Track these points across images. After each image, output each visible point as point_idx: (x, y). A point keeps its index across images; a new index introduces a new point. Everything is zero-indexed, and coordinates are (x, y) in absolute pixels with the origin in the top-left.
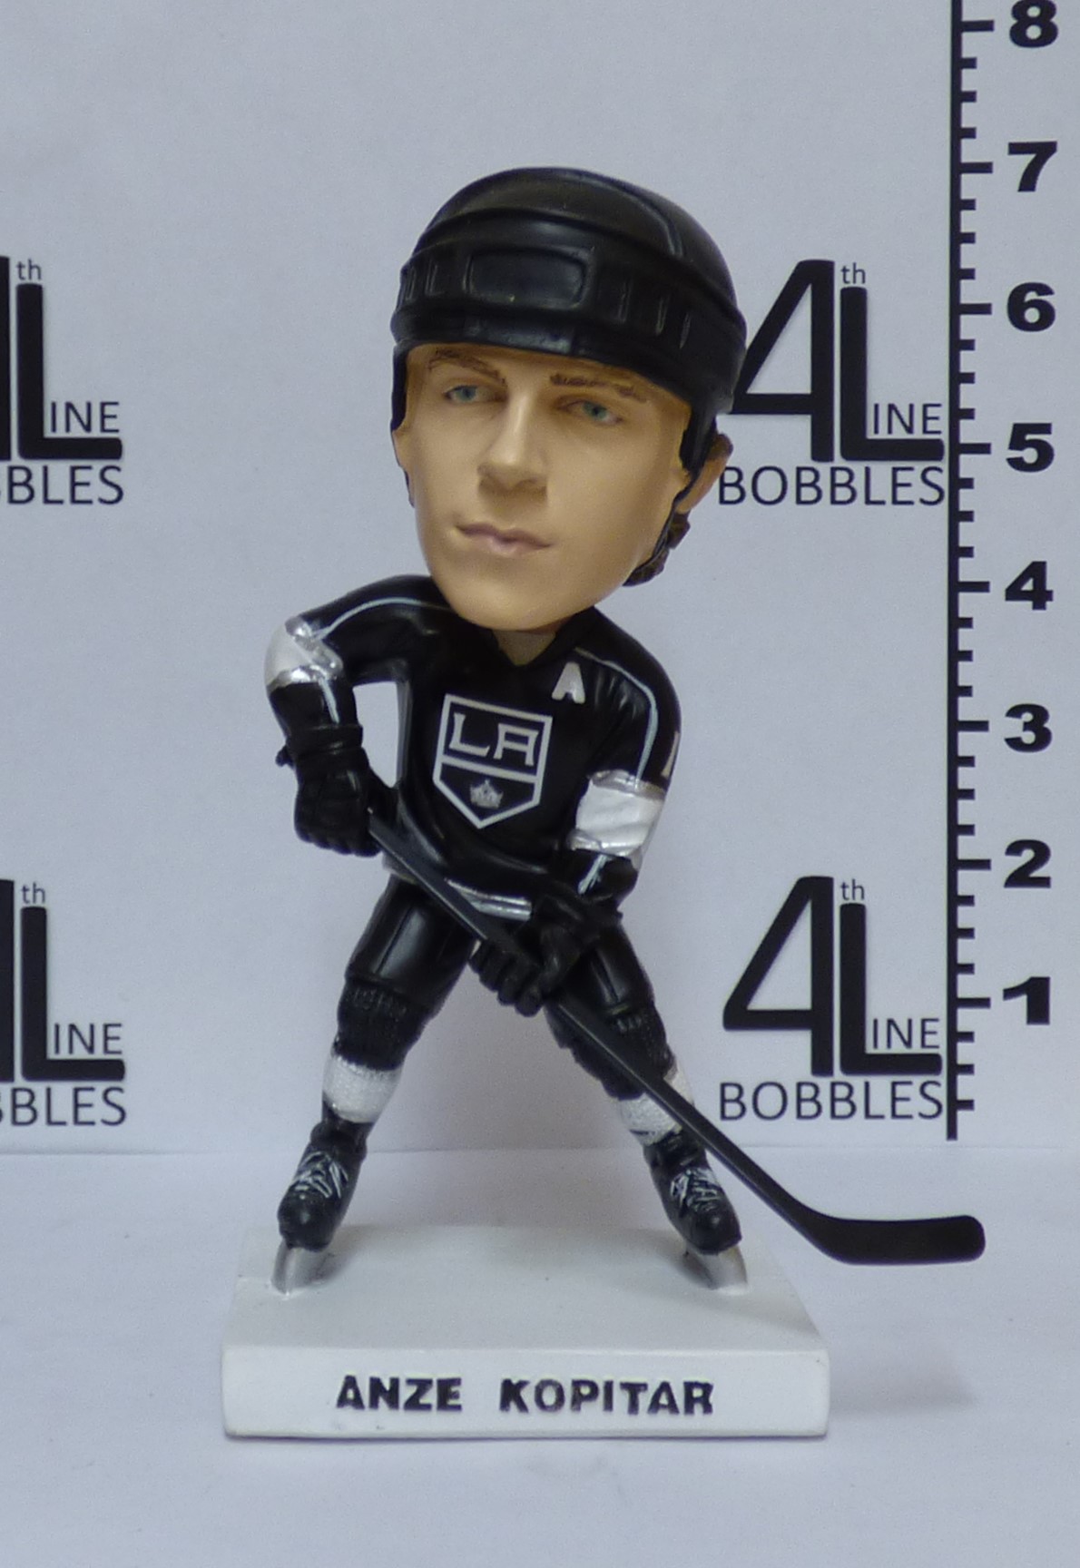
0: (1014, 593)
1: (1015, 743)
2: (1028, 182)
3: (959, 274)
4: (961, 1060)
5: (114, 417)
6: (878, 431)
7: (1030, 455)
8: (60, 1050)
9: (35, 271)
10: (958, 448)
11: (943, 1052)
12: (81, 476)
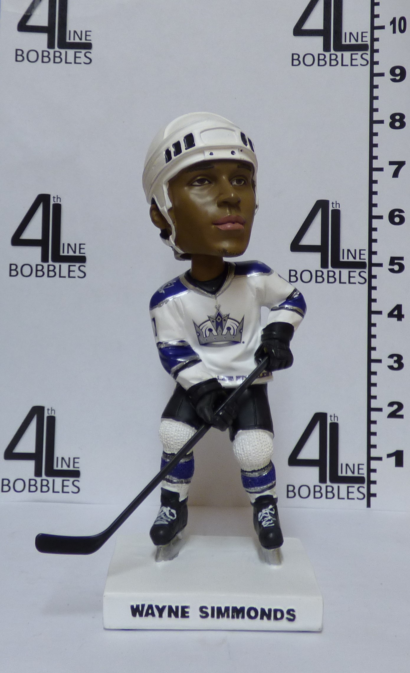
0: (391, 315)
1: (391, 367)
2: (396, 174)
3: (372, 205)
4: (372, 479)
5: (84, 249)
6: (344, 258)
7: (396, 268)
8: (58, 466)
9: (59, 199)
10: (371, 265)
11: (365, 476)
12: (72, 268)
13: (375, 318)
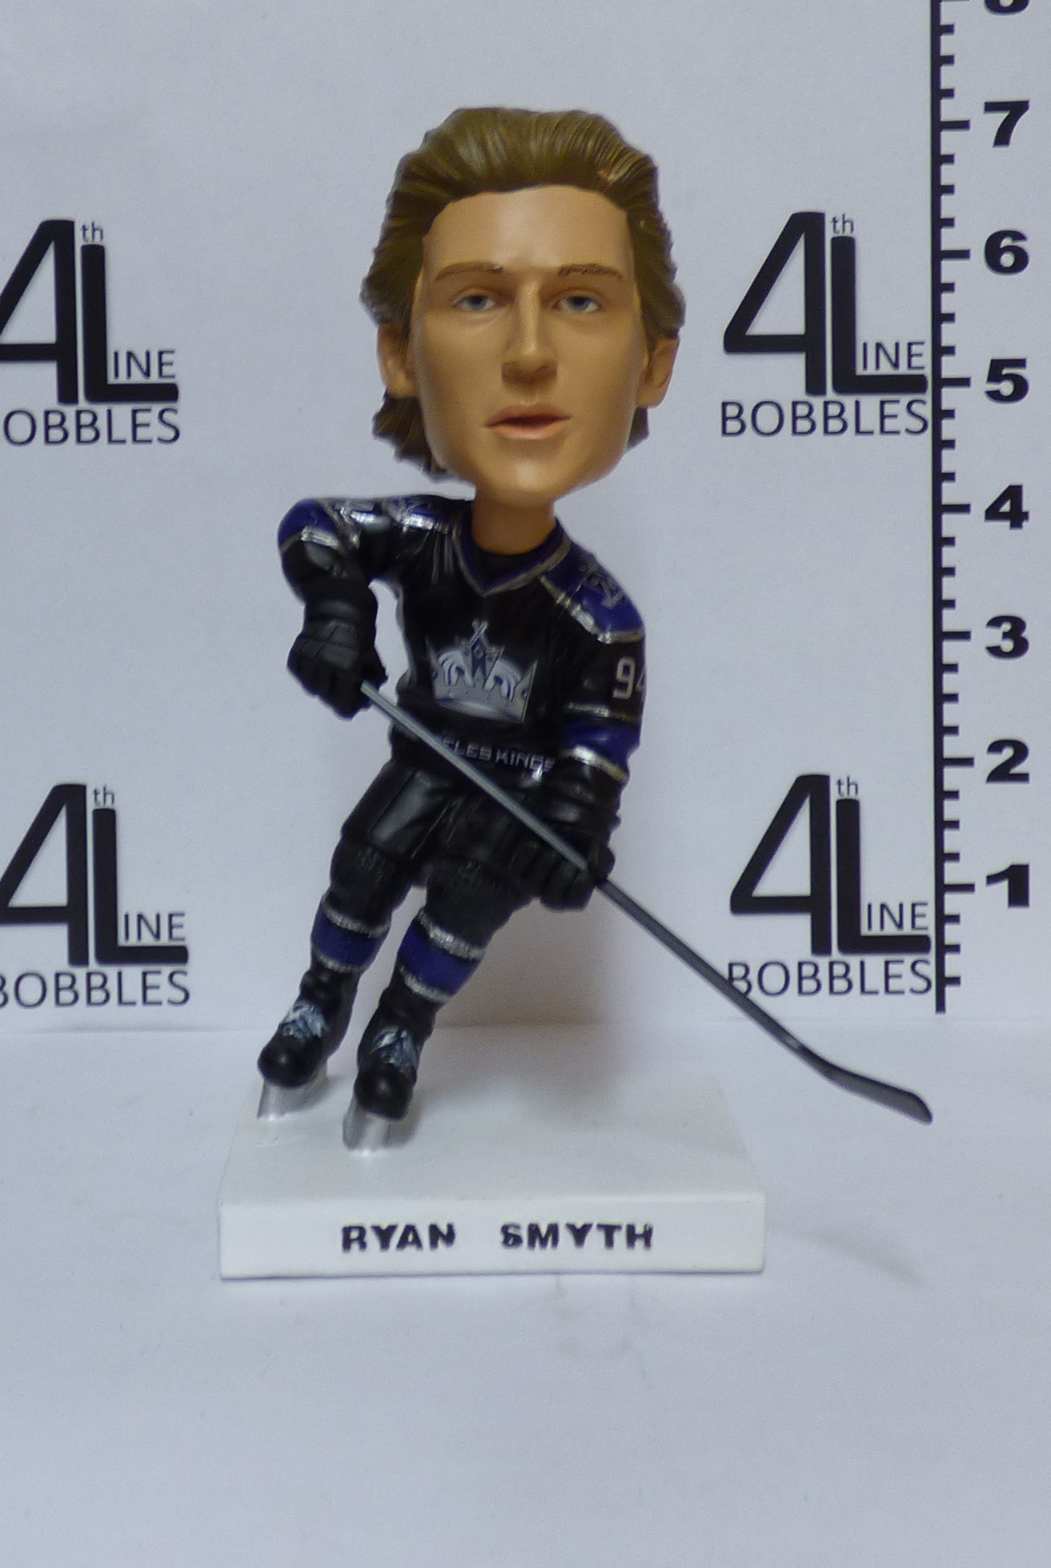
0: (993, 513)
1: (995, 651)
2: (1003, 137)
3: (939, 223)
4: (949, 940)
5: (171, 364)
6: (867, 367)
7: (1007, 388)
8: (129, 937)
9: (98, 233)
10: (940, 382)
11: (932, 933)
12: (141, 417)
13: (951, 524)
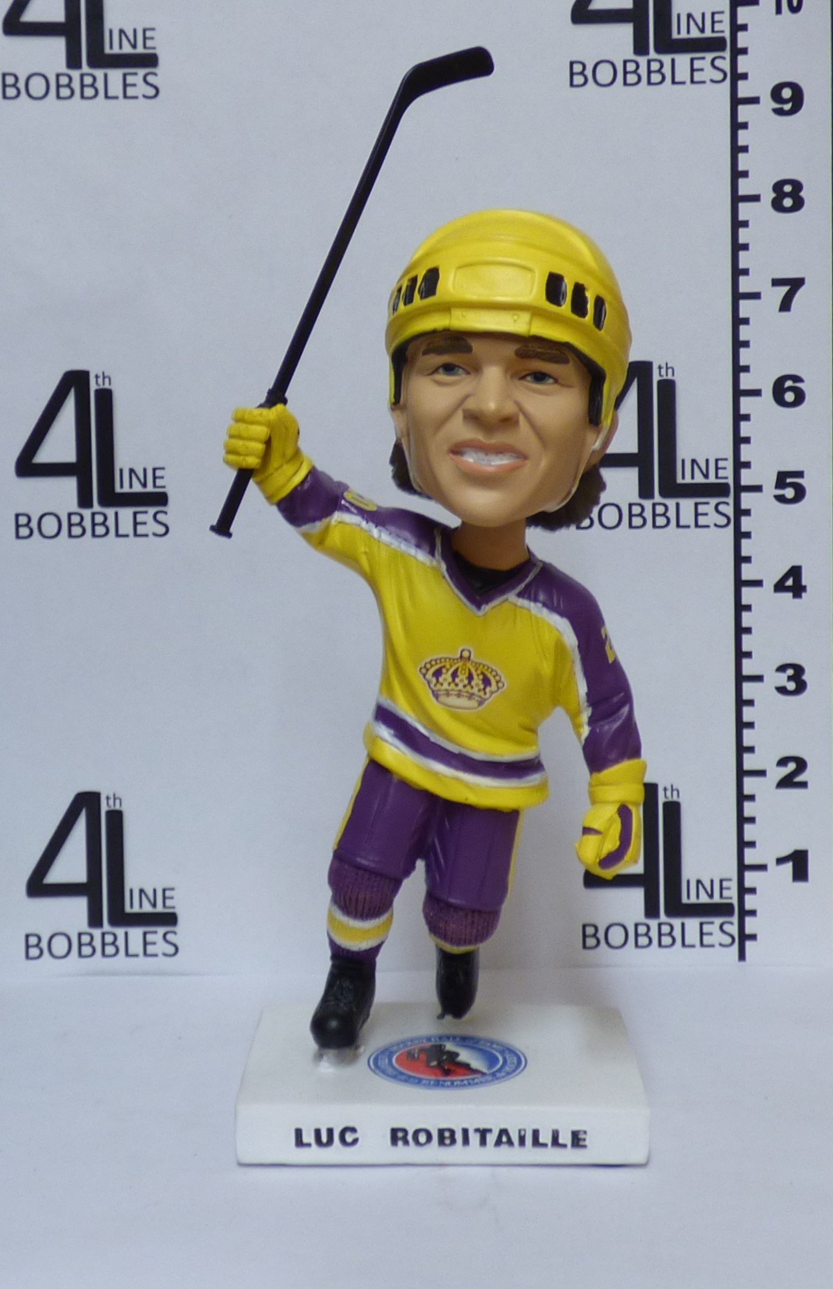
0: (780, 587)
1: (782, 690)
2: (785, 305)
3: (739, 369)
4: (748, 907)
5: (162, 477)
6: (685, 478)
7: (789, 493)
8: (133, 906)
9: (107, 380)
10: (740, 489)
11: (735, 901)
12: (140, 518)
13: (748, 594)
